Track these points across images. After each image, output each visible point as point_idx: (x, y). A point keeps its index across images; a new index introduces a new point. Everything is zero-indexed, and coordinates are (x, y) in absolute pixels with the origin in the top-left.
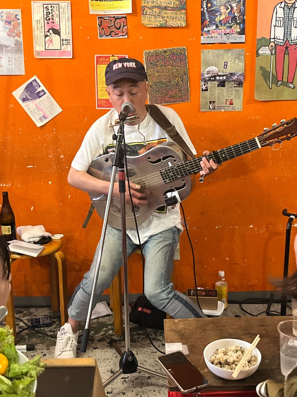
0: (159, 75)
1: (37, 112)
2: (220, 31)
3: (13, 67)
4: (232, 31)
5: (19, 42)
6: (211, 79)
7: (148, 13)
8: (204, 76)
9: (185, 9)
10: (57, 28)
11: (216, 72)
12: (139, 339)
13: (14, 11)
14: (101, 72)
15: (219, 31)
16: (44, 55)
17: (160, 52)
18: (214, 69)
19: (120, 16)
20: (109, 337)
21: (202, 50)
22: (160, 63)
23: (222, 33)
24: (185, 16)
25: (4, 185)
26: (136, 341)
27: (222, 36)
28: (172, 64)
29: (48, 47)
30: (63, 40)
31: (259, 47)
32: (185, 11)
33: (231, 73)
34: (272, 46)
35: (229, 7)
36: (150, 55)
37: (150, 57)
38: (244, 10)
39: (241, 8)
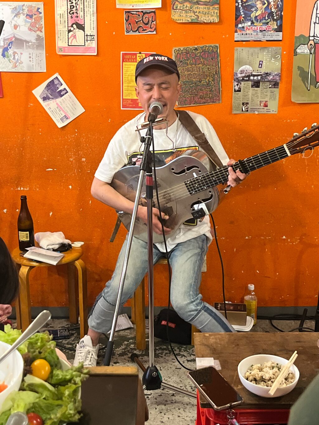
0: (189, 74)
1: (58, 111)
2: (256, 27)
3: (34, 64)
4: (268, 28)
5: (41, 37)
6: (245, 79)
7: (178, 8)
8: (237, 76)
9: (219, 4)
10: (81, 22)
11: (250, 72)
12: (162, 354)
13: (35, 4)
14: (127, 70)
15: (254, 27)
16: (67, 51)
17: (191, 49)
18: (247, 68)
19: (148, 11)
20: (130, 351)
21: (235, 48)
22: (190, 61)
23: (257, 29)
24: (218, 11)
25: (22, 189)
26: (160, 356)
27: (258, 33)
28: (203, 62)
29: (71, 43)
30: (87, 36)
31: (297, 45)
32: (218, 6)
33: (266, 72)
34: (311, 44)
35: (266, 2)
36: (180, 52)
37: (180, 54)
38: (282, 6)
39: (279, 3)
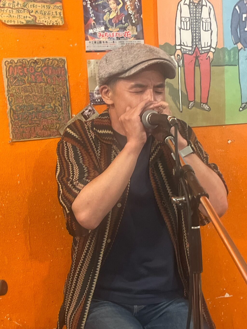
0: (27, 96)
2: (111, 33)
4: (126, 34)
7: (7, 5)
9: (62, 2)
15: (108, 33)
17: (28, 62)
21: (88, 61)
22: (28, 78)
23: (113, 36)
24: (62, 11)
27: (115, 41)
32: (61, 5)
34: (178, 55)
36: (13, 65)
37: (14, 68)
38: (140, 7)
39: (136, 3)
